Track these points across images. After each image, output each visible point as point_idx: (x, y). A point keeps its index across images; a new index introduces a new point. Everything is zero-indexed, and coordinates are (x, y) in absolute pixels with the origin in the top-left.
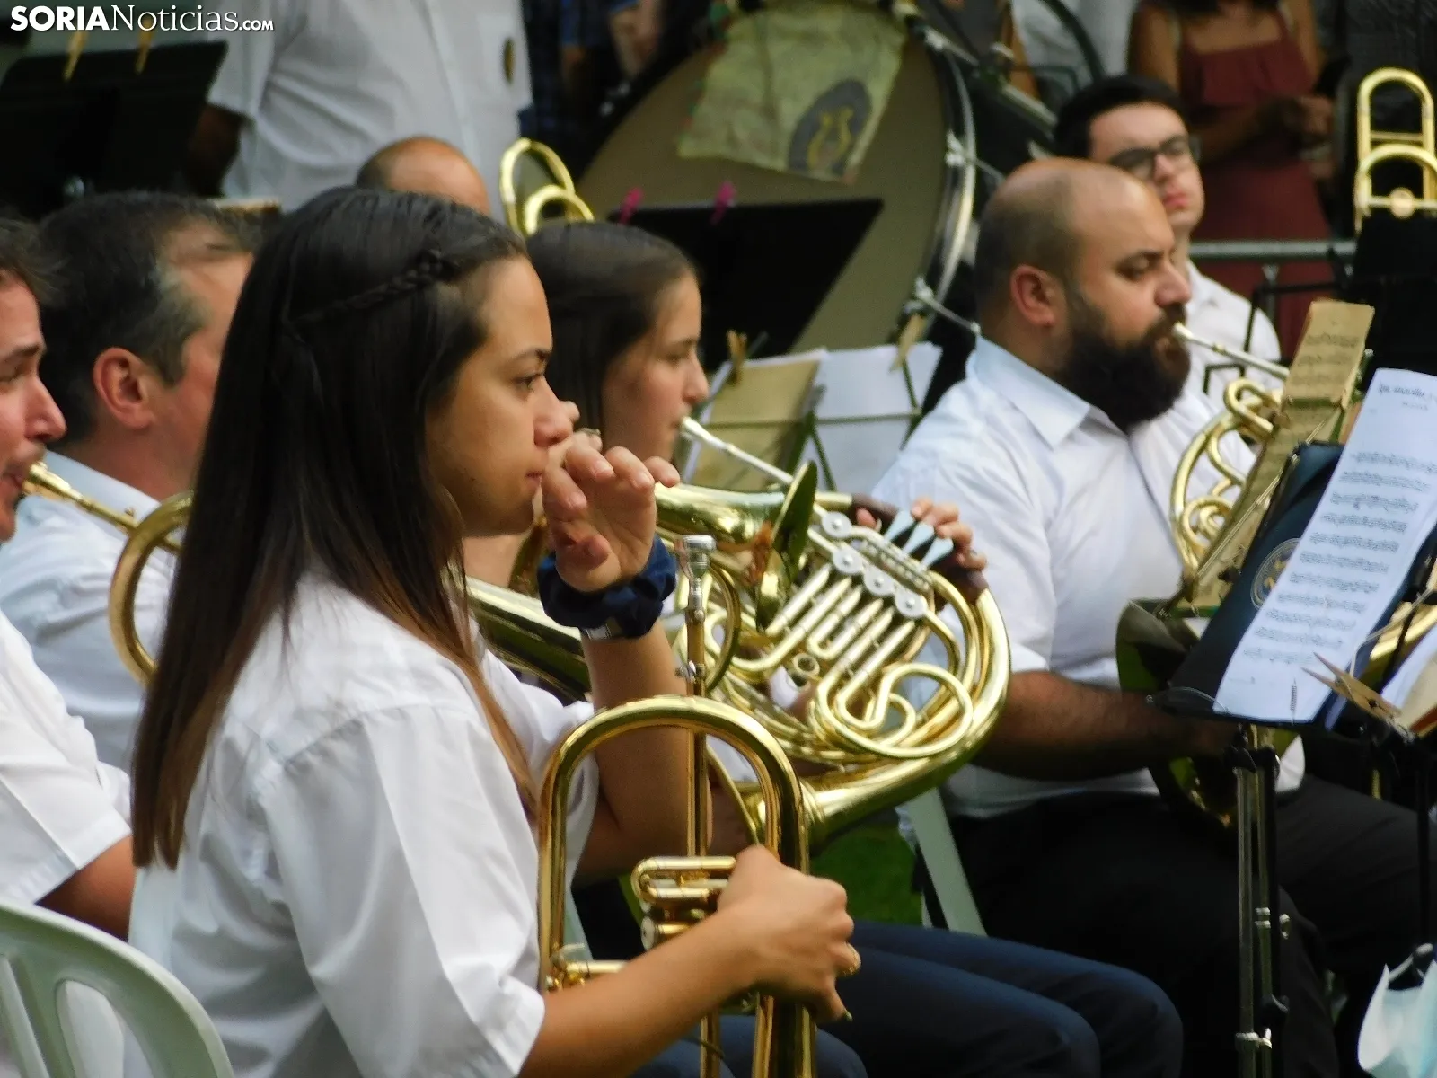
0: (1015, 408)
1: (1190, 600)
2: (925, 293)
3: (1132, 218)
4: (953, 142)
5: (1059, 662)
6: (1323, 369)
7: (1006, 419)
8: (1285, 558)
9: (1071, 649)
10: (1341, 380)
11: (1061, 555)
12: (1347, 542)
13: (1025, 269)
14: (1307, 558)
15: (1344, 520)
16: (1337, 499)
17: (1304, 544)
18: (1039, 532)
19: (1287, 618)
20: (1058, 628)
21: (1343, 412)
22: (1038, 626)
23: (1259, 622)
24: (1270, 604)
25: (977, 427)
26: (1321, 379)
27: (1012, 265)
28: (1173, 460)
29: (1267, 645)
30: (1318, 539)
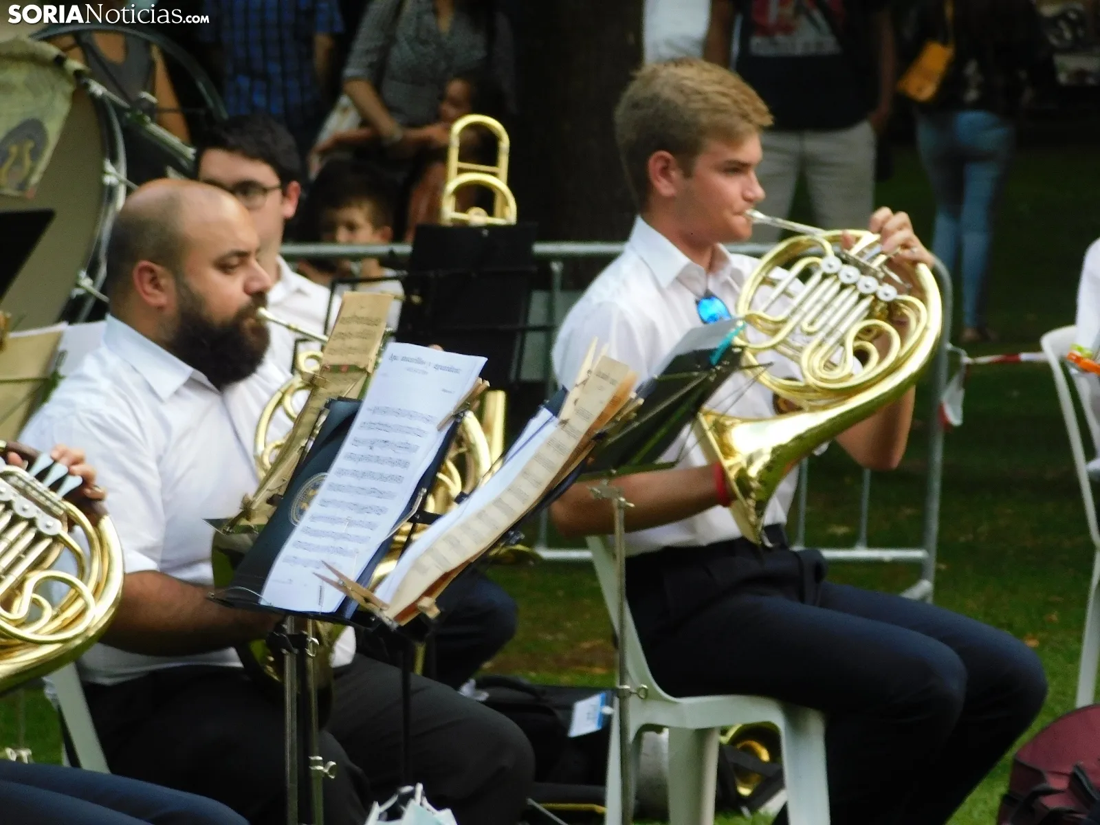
0: (135, 369)
1: (248, 519)
2: (86, 282)
3: (226, 225)
4: (109, 167)
5: (166, 565)
6: (354, 342)
7: (128, 378)
8: (316, 487)
9: (174, 556)
10: (366, 351)
11: (169, 483)
12: (364, 475)
13: (145, 263)
14: (332, 487)
15: (362, 458)
16: (357, 442)
17: (331, 477)
18: (152, 465)
19: (316, 533)
20: (166, 539)
21: (369, 375)
22: (151, 537)
23: (296, 536)
24: (304, 523)
25: (105, 384)
26: (351, 350)
27: (134, 259)
28: (256, 412)
29: (302, 554)
30: (342, 472)
